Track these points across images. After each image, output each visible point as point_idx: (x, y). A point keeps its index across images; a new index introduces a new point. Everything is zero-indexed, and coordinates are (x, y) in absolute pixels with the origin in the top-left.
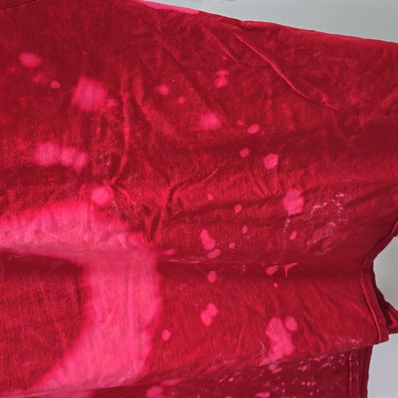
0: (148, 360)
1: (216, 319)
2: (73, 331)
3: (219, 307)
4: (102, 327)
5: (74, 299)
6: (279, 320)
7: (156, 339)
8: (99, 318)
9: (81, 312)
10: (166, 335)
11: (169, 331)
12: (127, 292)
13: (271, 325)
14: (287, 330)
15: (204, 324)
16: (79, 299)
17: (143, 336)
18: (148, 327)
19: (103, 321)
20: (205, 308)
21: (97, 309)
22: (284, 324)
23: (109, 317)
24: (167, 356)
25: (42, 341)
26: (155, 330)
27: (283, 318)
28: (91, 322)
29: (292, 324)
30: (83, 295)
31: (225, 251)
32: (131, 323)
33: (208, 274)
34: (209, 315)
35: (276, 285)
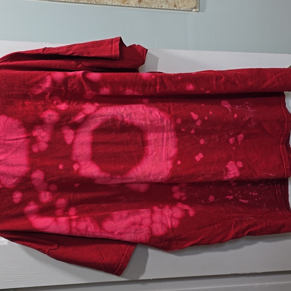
0: (171, 170)
1: (202, 159)
2: (140, 156)
3: (204, 155)
4: (152, 156)
5: (141, 144)
6: (234, 162)
7: (175, 163)
8: (150, 153)
9: (143, 150)
10: (179, 163)
11: (180, 161)
12: (163, 144)
13: (229, 163)
14: (237, 166)
15: (196, 160)
16: (143, 145)
17: (169, 162)
18: (171, 159)
19: (152, 154)
20: (197, 155)
21: (150, 149)
22: (236, 164)
23: (155, 153)
24: (180, 170)
26: (174, 160)
27: (236, 162)
29: (240, 164)
30: (145, 143)
31: (203, 121)
32: (164, 156)
33: (200, 140)
34: (199, 157)
35: (234, 148)
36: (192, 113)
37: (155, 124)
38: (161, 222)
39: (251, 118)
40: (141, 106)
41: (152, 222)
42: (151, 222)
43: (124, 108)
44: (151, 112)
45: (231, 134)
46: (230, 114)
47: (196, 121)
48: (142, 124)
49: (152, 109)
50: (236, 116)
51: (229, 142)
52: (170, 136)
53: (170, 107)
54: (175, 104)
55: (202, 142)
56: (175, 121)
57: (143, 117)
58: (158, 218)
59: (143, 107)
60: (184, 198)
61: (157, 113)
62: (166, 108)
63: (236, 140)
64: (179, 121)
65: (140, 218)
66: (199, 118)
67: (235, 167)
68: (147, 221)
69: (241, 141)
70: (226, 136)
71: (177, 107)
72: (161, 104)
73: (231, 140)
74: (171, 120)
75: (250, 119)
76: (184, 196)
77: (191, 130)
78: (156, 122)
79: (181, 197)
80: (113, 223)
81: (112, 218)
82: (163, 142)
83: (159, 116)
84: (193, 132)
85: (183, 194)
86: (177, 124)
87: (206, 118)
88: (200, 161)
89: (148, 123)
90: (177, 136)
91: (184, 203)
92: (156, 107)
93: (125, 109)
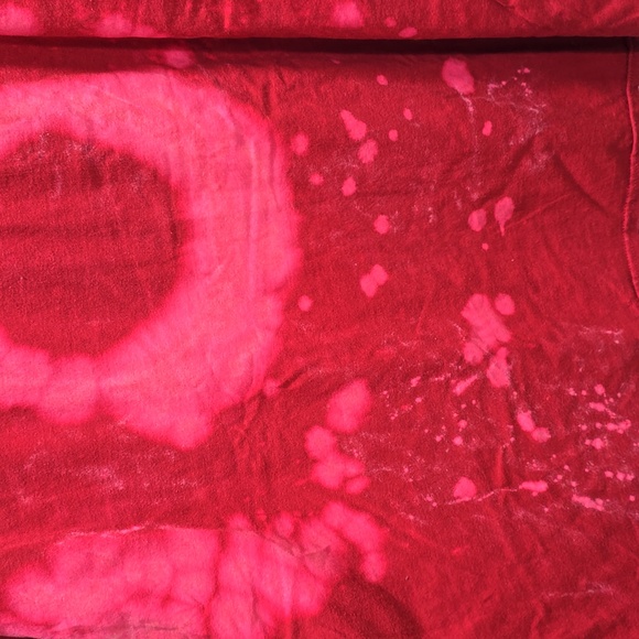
0: (278, 332)
1: (384, 289)
2: (162, 282)
3: (389, 271)
4: (208, 281)
5: (167, 236)
6: (485, 298)
7: (290, 306)
8: (203, 267)
9: (175, 258)
10: (305, 304)
11: (310, 298)
12: (248, 235)
13: (470, 304)
14: (498, 313)
15: (363, 294)
16: (175, 238)
17: (269, 301)
18: (278, 290)
19: (208, 274)
20: (368, 271)
21: (201, 254)
22: (493, 306)
23: (219, 269)
24: (309, 330)
25: (116, 292)
26: (289, 295)
27: (492, 296)
28: (191, 272)
29: (506, 304)
30: (180, 231)
31: (384, 146)
32: (252, 281)
33: (375, 219)
34: (373, 281)
35: (485, 246)
36: (346, 115)
37: (214, 156)
38: (253, 590)
39: (534, 137)
40: (159, 79)
41: (217, 590)
42: (211, 588)
43: (93, 87)
44: (199, 107)
45: (475, 196)
46: (472, 121)
47: (358, 144)
48: (165, 155)
49: (201, 93)
50: (487, 129)
51: (468, 227)
52: (272, 205)
53: (269, 83)
54: (286, 74)
55: (382, 225)
56: (287, 142)
57: (168, 126)
58: (245, 570)
59: (170, 85)
60: (356, 487)
61: (222, 111)
62: (252, 90)
63: (490, 217)
64: (301, 144)
65: (167, 571)
66: (369, 136)
67: (491, 316)
68: (194, 586)
69: (508, 223)
70: (459, 204)
71: (293, 87)
72: (234, 75)
73: (476, 220)
74: (272, 139)
75: (530, 142)
76: (358, 476)
77: (343, 178)
78: (218, 146)
79: (346, 480)
80: (49, 589)
81: (46, 568)
82: (248, 227)
83: (229, 122)
84: (349, 187)
85: (352, 470)
86: (295, 156)
87: (393, 135)
88: (376, 297)
89: (191, 149)
90: (298, 205)
91: (354, 504)
92: (217, 83)
93: (97, 94)
